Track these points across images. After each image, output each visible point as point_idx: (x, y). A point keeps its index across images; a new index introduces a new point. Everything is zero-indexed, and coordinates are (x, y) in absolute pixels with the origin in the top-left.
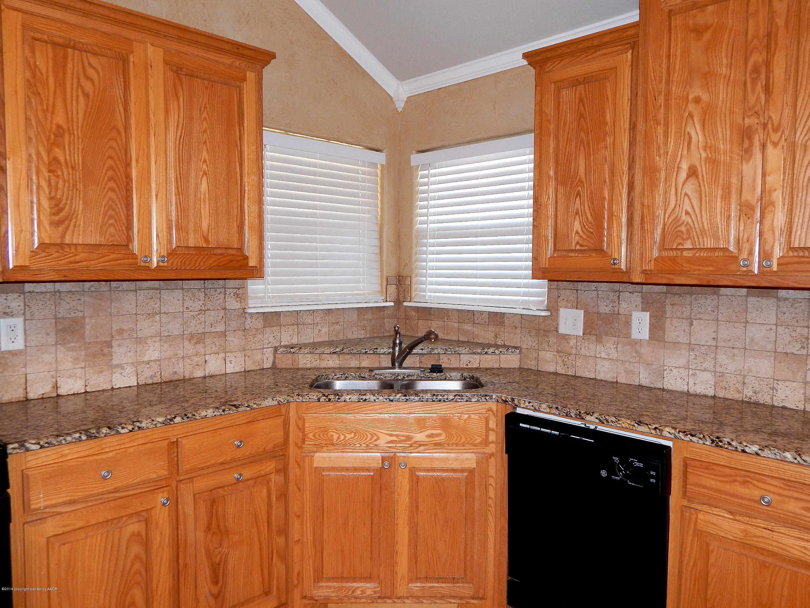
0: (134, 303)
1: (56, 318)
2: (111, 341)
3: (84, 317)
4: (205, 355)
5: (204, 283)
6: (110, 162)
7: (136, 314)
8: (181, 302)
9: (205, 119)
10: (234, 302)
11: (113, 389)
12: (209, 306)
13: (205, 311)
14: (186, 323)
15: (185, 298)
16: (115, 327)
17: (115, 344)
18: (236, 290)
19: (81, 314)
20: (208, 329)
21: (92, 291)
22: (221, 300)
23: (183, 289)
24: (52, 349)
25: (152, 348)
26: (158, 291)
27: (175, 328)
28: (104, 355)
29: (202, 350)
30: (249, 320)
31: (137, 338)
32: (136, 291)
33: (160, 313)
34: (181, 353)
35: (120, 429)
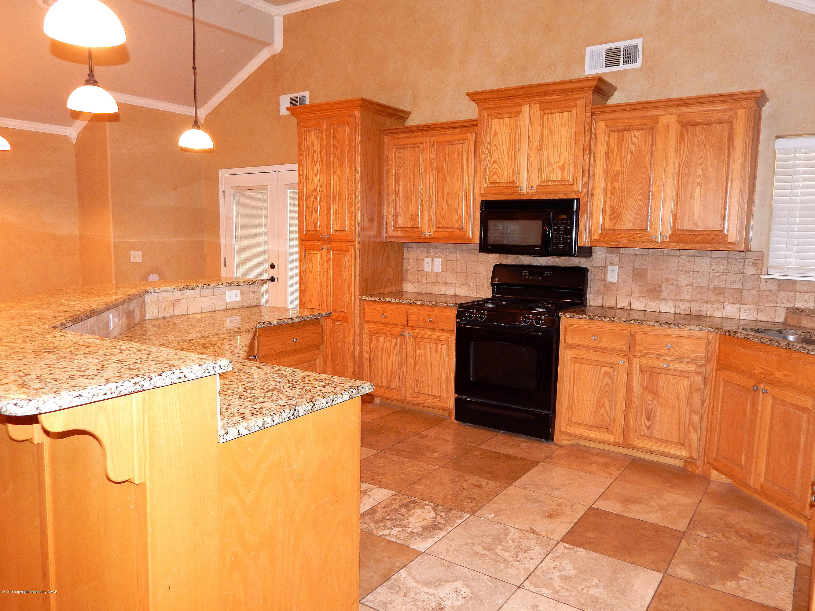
0: (677, 264)
1: (634, 268)
2: (661, 284)
3: (647, 269)
4: (724, 303)
5: (728, 254)
6: (641, 185)
7: (678, 270)
8: (708, 266)
9: (702, 149)
10: (752, 269)
11: (660, 312)
12: (730, 270)
13: (727, 273)
14: (712, 279)
15: (712, 263)
16: (664, 276)
17: (663, 286)
18: (755, 260)
19: (646, 267)
20: (728, 286)
21: (653, 255)
22: (740, 267)
23: (711, 257)
24: (630, 284)
25: (686, 292)
26: (693, 258)
27: (703, 282)
28: (656, 291)
29: (722, 300)
30: (763, 284)
31: (677, 285)
32: (679, 256)
33: (693, 271)
34: (706, 299)
35: (603, 318)
